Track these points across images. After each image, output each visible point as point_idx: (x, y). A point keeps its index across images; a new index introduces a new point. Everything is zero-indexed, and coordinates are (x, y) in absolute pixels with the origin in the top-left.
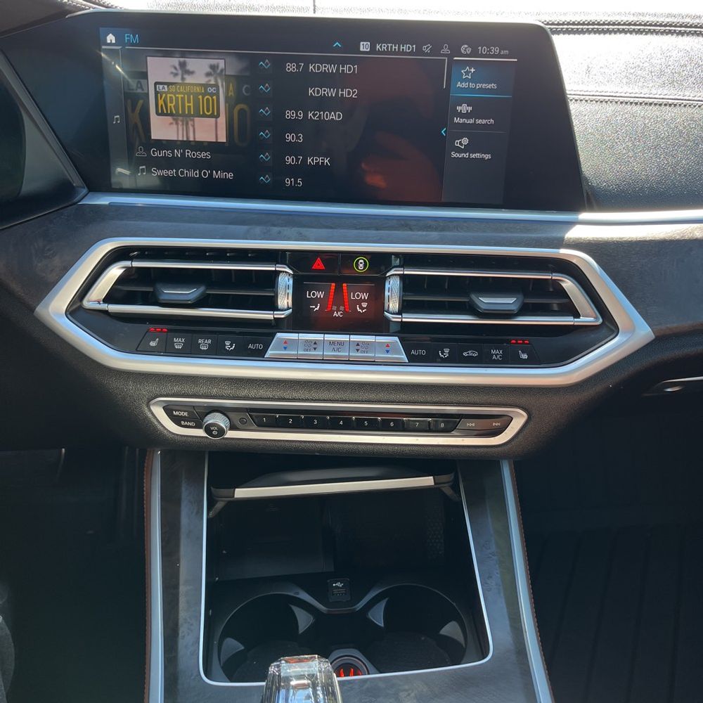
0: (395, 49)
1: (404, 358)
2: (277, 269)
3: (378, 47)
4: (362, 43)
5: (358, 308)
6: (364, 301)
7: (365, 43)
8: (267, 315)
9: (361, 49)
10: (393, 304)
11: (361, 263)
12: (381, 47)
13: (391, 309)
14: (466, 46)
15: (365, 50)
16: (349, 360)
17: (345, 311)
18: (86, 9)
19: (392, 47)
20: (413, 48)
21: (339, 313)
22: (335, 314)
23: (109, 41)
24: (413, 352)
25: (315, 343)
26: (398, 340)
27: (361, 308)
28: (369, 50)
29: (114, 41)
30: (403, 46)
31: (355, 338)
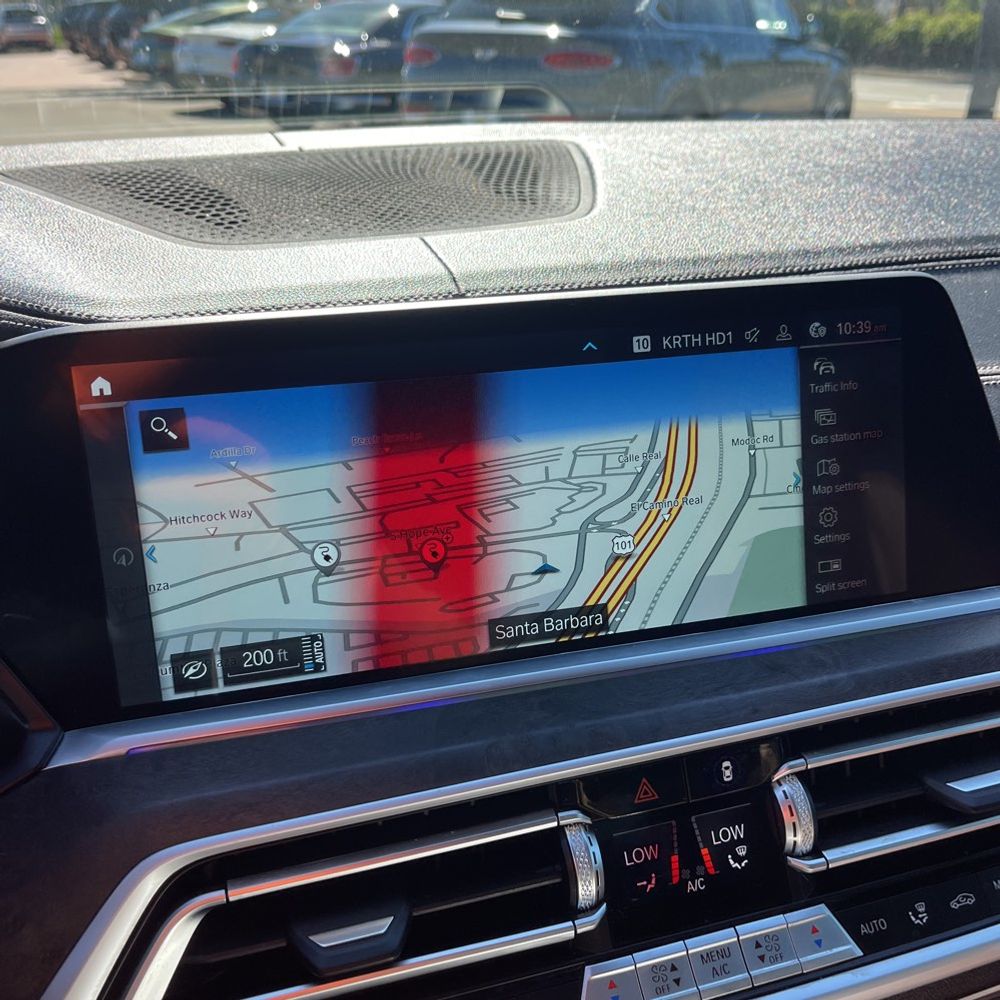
0: (697, 343)
1: (852, 949)
2: (562, 823)
3: (665, 342)
4: (635, 339)
5: (731, 862)
6: (740, 842)
7: (641, 338)
8: (560, 933)
9: (636, 350)
10: (799, 835)
11: (727, 768)
12: (671, 342)
13: (798, 850)
14: (817, 324)
15: (642, 350)
16: (754, 988)
17: (707, 876)
19: (690, 339)
20: (727, 337)
21: (698, 882)
22: (691, 887)
23: (96, 393)
24: (864, 930)
25: (674, 968)
26: (829, 913)
27: (738, 859)
28: (649, 349)
29: (108, 392)
30: (710, 336)
31: (751, 930)
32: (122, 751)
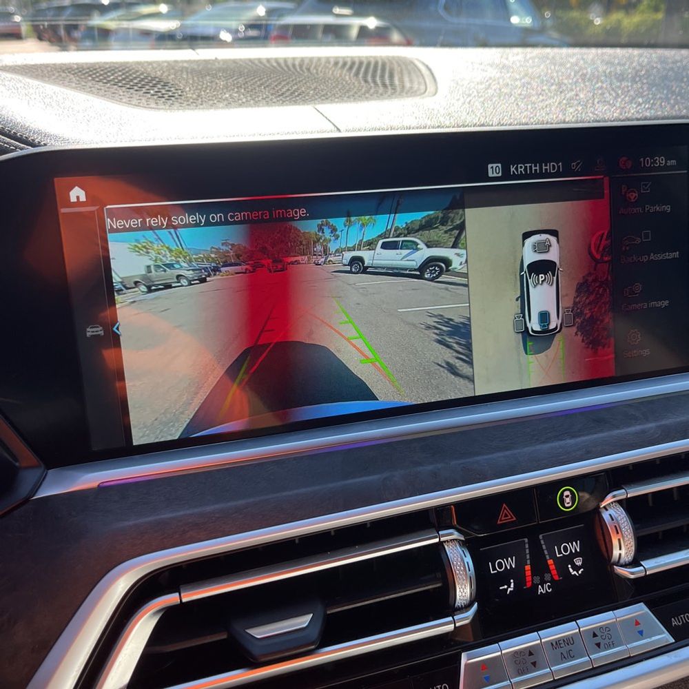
0: (536, 170)
1: (666, 637)
2: (442, 539)
3: (513, 169)
4: (490, 166)
5: (571, 570)
6: (577, 555)
7: (495, 165)
8: (442, 627)
9: (490, 175)
10: (622, 549)
11: (567, 496)
12: (517, 169)
13: (622, 561)
14: (624, 158)
15: (495, 175)
16: (593, 668)
17: (553, 581)
18: (12, 151)
19: (531, 167)
20: (559, 167)
21: (546, 586)
22: (541, 590)
23: (73, 199)
24: (674, 623)
25: (531, 654)
26: (646, 609)
27: (576, 568)
28: (500, 174)
30: (546, 166)
31: (589, 623)
32: (95, 484)
